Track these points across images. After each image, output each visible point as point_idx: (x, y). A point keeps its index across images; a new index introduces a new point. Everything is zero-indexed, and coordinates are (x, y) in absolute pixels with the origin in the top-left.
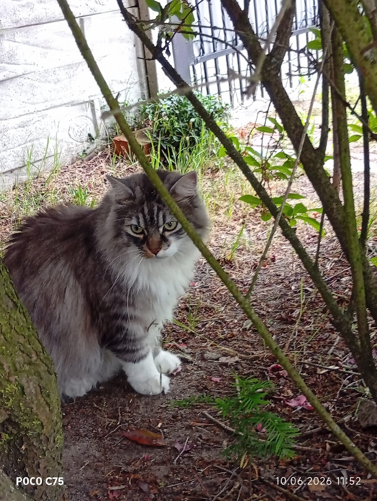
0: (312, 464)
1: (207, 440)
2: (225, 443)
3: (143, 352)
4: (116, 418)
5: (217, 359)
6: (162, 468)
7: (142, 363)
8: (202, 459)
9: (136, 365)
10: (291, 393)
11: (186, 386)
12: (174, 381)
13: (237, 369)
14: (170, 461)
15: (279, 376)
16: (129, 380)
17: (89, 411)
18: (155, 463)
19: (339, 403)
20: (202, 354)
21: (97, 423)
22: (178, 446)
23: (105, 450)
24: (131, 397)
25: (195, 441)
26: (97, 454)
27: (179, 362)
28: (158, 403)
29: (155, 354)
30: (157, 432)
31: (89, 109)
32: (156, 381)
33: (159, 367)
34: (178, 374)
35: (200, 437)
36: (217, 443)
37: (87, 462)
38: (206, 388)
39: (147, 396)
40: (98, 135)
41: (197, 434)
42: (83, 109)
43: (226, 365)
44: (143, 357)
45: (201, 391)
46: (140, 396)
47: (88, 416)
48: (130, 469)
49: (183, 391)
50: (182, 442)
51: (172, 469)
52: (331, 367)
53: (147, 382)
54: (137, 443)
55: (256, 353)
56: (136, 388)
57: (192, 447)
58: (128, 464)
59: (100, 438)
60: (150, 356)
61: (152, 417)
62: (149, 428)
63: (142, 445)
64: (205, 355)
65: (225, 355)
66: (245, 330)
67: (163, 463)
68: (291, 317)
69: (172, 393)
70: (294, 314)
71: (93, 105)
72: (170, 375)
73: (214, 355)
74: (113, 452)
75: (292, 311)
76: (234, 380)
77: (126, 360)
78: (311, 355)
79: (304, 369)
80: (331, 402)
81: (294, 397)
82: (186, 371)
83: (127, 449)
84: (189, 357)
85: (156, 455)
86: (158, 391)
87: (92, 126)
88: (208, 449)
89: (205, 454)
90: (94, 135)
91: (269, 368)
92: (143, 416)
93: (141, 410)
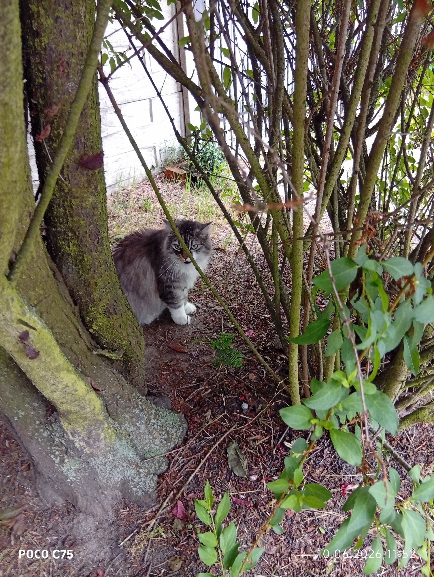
0: (252, 366)
1: (206, 351)
2: (214, 353)
3: (180, 304)
4: (165, 336)
5: (214, 308)
6: (186, 363)
7: (179, 309)
8: (203, 360)
9: (177, 310)
10: (246, 329)
11: (198, 321)
12: (193, 318)
13: (222, 313)
14: (189, 360)
15: (242, 319)
16: (172, 317)
17: (152, 331)
18: (182, 361)
19: (268, 335)
20: (207, 304)
21: (156, 339)
22: (193, 353)
23: (160, 353)
24: (172, 325)
25: (201, 351)
26: (157, 355)
27: (195, 308)
28: (184, 329)
29: (185, 304)
30: (184, 345)
31: (153, 151)
32: (185, 319)
33: (186, 311)
34: (195, 314)
35: (203, 349)
36: (211, 352)
37: (152, 358)
38: (207, 323)
39: (180, 325)
40: (157, 166)
41: (202, 347)
42: (149, 151)
43: (217, 311)
44: (180, 306)
45: (205, 324)
46: (176, 325)
47: (152, 334)
48: (171, 364)
49: (197, 324)
50: (195, 351)
51: (190, 364)
52: (266, 316)
53: (180, 319)
54: (175, 350)
55: (233, 305)
56: (175, 321)
57: (199, 354)
58: (171, 361)
59: (158, 347)
60: (183, 305)
61: (182, 337)
62: (180, 343)
63: (177, 351)
64: (208, 305)
65: (218, 305)
66: (228, 291)
67: (186, 361)
68: (251, 285)
69: (192, 324)
70: (253, 284)
71: (155, 149)
72: (191, 315)
73: (212, 305)
74: (163, 354)
75: (252, 282)
76: (221, 319)
77: (172, 307)
78: (258, 308)
79: (254, 315)
80: (264, 334)
81: (248, 331)
82: (199, 313)
83: (170, 353)
84: (200, 306)
85: (183, 357)
86: (185, 323)
87: (154, 160)
88: (207, 355)
89: (205, 358)
90: (155, 166)
91: (238, 314)
92: (178, 336)
93: (177, 333)
